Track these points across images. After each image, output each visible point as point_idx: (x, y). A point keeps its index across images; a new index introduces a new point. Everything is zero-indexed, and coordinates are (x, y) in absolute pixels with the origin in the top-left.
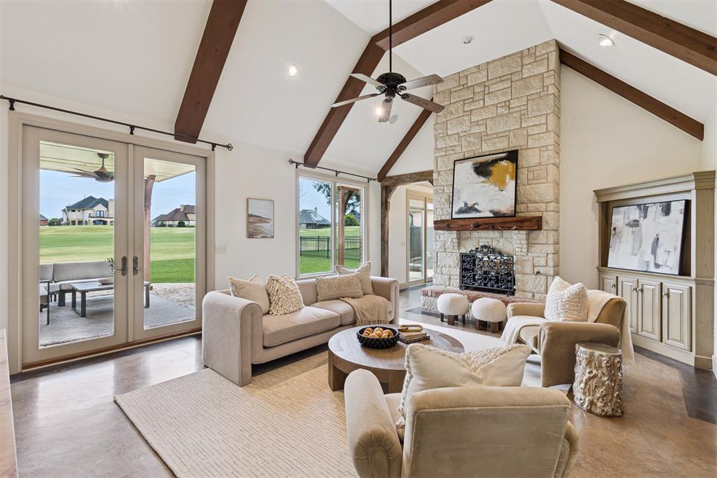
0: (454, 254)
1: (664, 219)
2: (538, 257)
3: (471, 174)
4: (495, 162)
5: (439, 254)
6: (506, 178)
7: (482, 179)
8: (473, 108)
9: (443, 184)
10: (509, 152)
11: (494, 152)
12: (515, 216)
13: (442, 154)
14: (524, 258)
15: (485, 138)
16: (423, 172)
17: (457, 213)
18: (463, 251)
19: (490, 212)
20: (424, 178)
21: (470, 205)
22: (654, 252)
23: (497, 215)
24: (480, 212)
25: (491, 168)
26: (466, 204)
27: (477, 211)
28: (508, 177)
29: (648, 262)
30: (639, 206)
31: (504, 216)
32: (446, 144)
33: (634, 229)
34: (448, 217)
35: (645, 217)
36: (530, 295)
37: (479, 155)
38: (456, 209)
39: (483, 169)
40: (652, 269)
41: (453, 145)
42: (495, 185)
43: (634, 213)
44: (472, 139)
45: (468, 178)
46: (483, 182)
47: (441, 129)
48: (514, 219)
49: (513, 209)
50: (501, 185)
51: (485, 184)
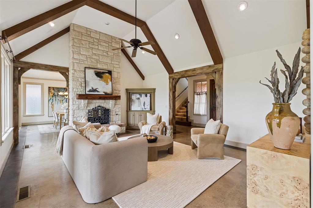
0: (84, 111)
1: (146, 98)
2: (117, 109)
3: (94, 75)
4: (104, 73)
5: (75, 111)
6: (108, 80)
7: (99, 79)
8: (93, 47)
9: (78, 76)
10: (109, 71)
11: (103, 69)
12: (112, 95)
13: (77, 62)
14: (113, 110)
15: (99, 62)
16: (56, 66)
17: (88, 91)
18: (89, 108)
19: (103, 92)
20: (57, 69)
21: (94, 89)
22: (144, 106)
23: (106, 94)
24: (99, 92)
25: (102, 75)
26: (92, 88)
27: (98, 91)
28: (109, 80)
29: (143, 108)
30: (139, 94)
31: (108, 94)
32: (80, 58)
33: (138, 100)
34: (84, 93)
35: (141, 97)
36: (115, 122)
37: (96, 68)
38: (88, 89)
39: (99, 74)
40: (144, 110)
41: (83, 59)
42: (104, 82)
43: (138, 96)
44: (93, 61)
45: (92, 77)
46: (100, 80)
47: (76, 49)
48: (112, 96)
49: (112, 92)
50: (107, 83)
51: (101, 81)
